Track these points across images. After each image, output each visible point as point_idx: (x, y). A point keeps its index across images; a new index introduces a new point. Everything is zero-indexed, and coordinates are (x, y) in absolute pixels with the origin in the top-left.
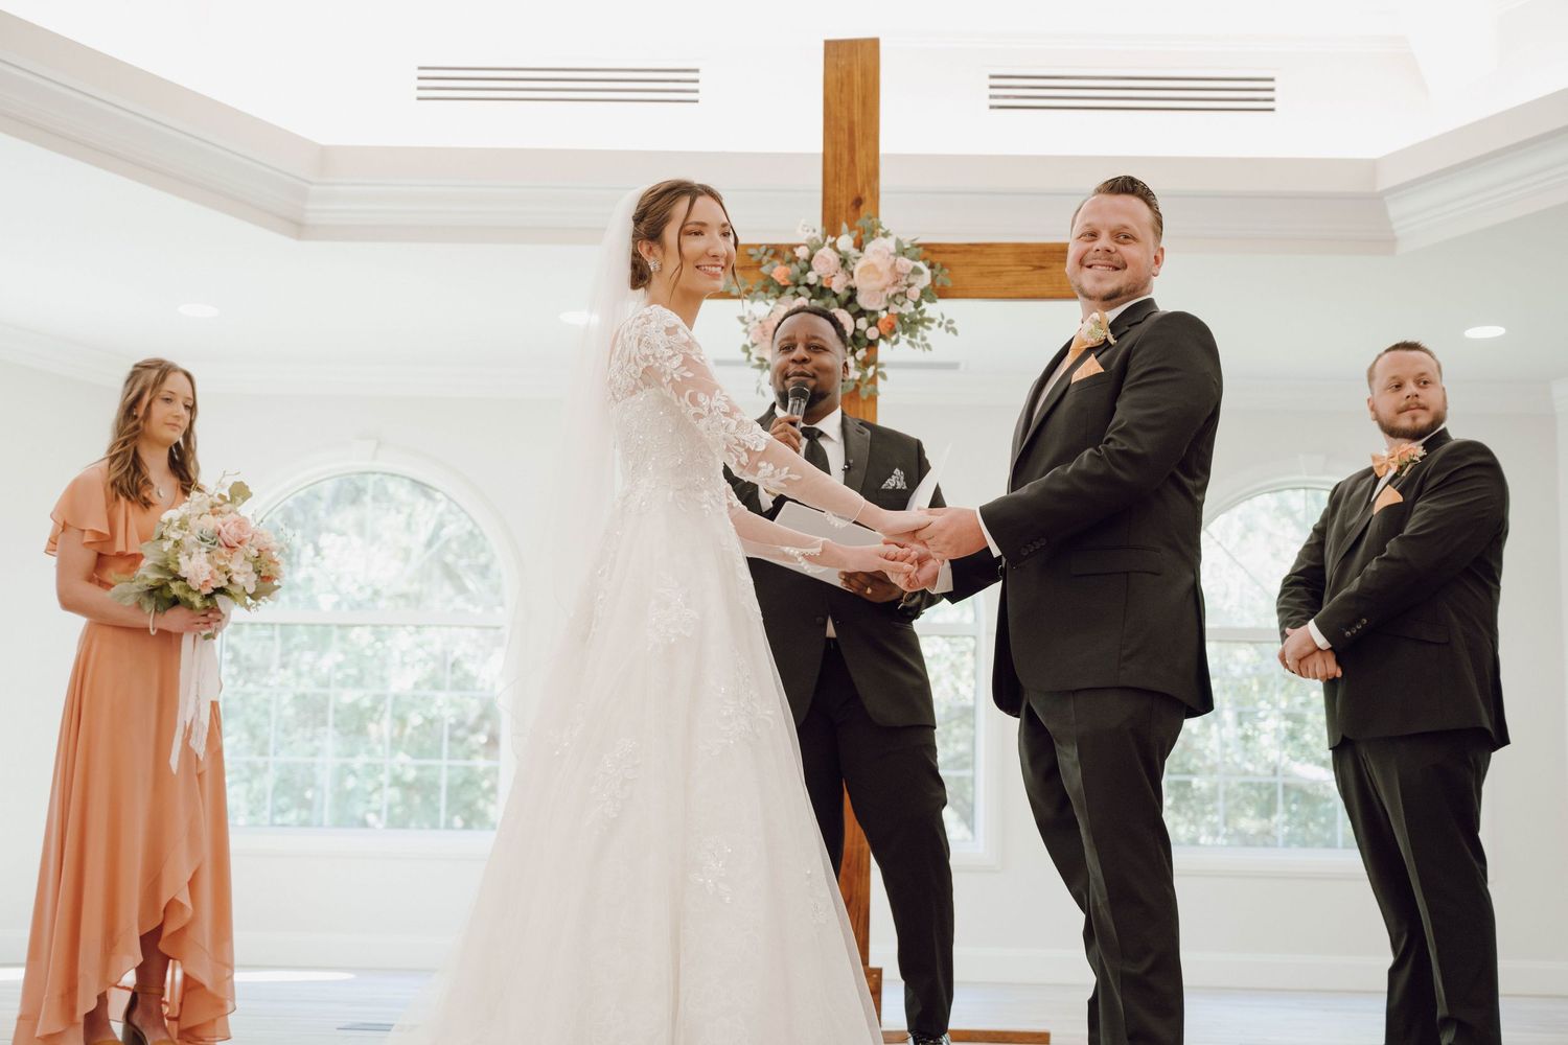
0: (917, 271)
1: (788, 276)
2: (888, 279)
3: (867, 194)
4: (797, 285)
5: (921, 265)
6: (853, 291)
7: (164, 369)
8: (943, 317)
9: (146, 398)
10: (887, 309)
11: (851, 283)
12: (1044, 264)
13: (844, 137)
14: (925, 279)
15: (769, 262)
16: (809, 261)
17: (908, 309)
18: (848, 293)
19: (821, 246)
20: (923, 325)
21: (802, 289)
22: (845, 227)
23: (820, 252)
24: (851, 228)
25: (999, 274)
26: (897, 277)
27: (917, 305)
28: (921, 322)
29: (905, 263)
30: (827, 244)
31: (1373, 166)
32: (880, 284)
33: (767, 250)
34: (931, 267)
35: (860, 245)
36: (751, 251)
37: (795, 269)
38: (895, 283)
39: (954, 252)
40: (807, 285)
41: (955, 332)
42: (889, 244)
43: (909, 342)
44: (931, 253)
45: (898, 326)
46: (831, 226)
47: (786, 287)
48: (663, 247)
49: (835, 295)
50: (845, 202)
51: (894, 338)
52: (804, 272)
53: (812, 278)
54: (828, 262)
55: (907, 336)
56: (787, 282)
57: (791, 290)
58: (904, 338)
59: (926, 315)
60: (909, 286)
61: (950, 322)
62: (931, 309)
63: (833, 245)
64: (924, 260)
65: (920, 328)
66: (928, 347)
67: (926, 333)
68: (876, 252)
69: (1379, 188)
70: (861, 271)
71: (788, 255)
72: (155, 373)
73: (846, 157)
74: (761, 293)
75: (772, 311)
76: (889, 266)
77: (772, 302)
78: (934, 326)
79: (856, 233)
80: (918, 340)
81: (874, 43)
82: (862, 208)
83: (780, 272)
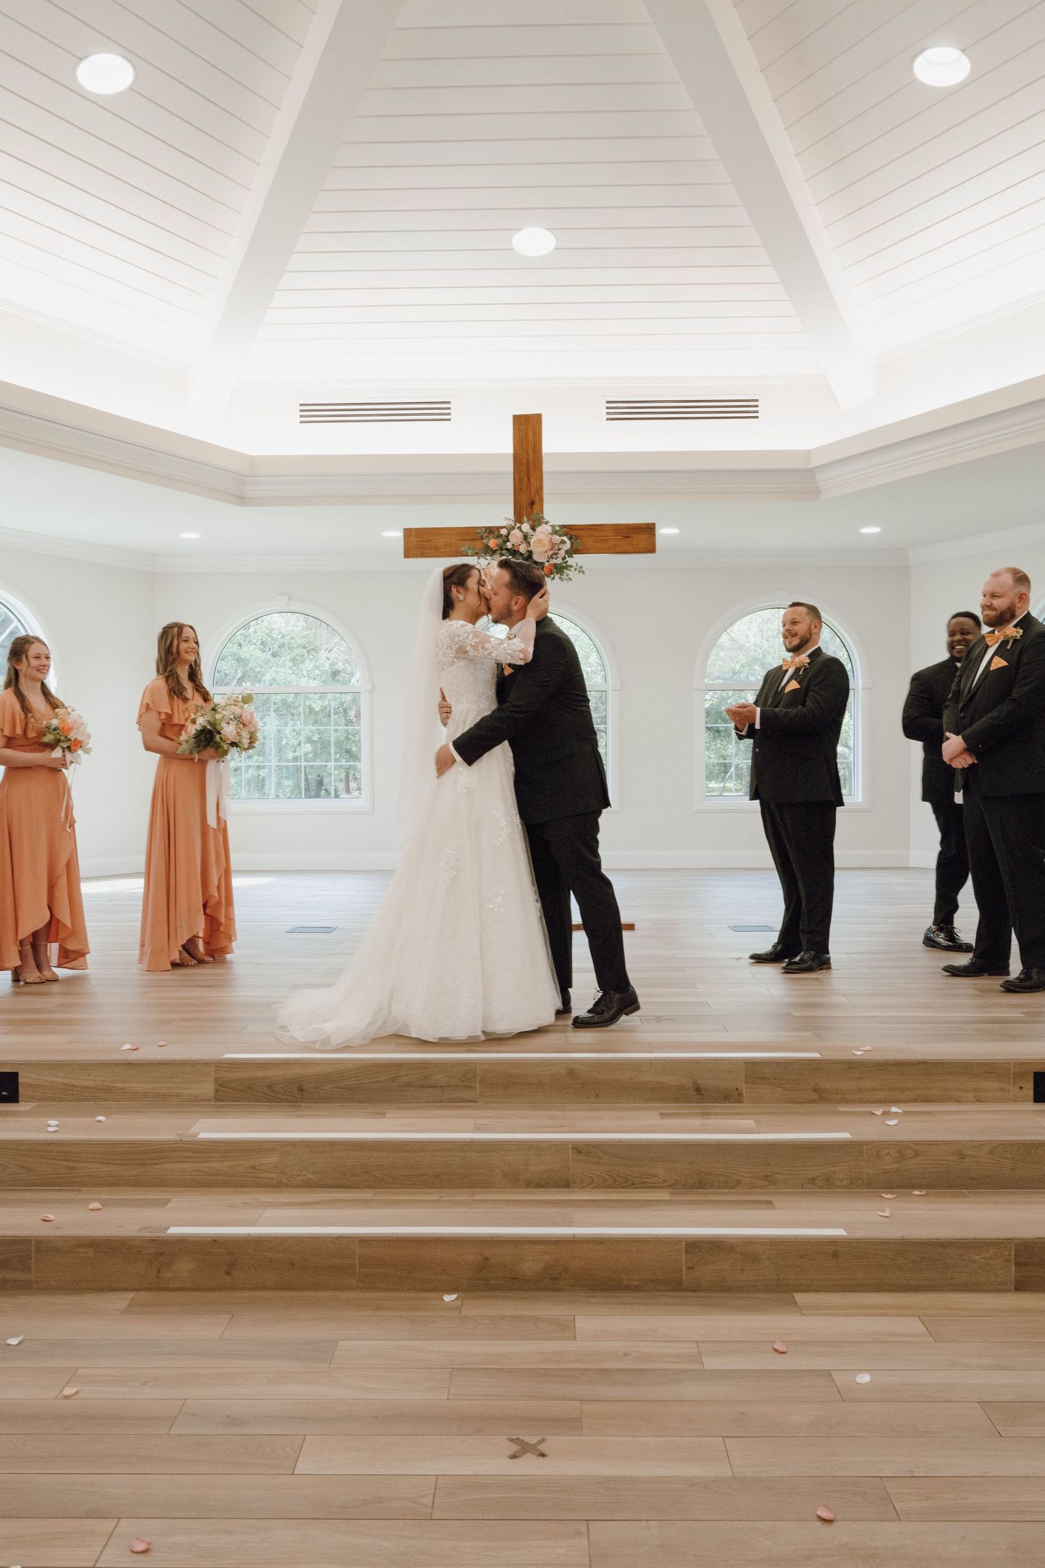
0: (563, 542)
1: (497, 545)
2: (548, 546)
3: (537, 499)
4: (502, 549)
5: (565, 538)
6: (530, 553)
7: (180, 627)
8: (577, 565)
9: (175, 642)
10: (548, 561)
11: (529, 549)
12: (628, 535)
13: (524, 468)
14: (568, 545)
15: (487, 537)
16: (507, 536)
17: (559, 561)
18: (528, 554)
19: (513, 528)
20: (567, 569)
21: (504, 552)
22: (525, 519)
23: (513, 532)
24: (529, 519)
25: (606, 540)
26: (553, 545)
27: (564, 558)
28: (566, 567)
29: (557, 539)
30: (516, 527)
31: (808, 454)
32: (544, 549)
33: (486, 530)
34: (570, 538)
35: (533, 528)
36: (478, 531)
37: (500, 541)
38: (552, 549)
39: (583, 529)
40: (507, 549)
41: (583, 573)
42: (548, 528)
43: (560, 578)
44: (569, 531)
45: (554, 570)
46: (519, 518)
47: (496, 550)
48: (466, 589)
49: (522, 554)
50: (525, 504)
51: (552, 576)
52: (505, 542)
53: (509, 545)
54: (517, 537)
55: (559, 575)
56: (496, 548)
57: (499, 552)
58: (557, 577)
59: (568, 564)
60: (559, 549)
61: (581, 567)
62: (570, 561)
63: (519, 528)
64: (566, 535)
65: (565, 571)
66: (570, 579)
67: (569, 572)
68: (541, 532)
69: (811, 466)
70: (534, 542)
71: (496, 533)
72: (176, 630)
73: (525, 478)
74: (483, 554)
75: (489, 564)
76: (548, 540)
77: (489, 558)
78: (573, 569)
79: (531, 522)
80: (565, 576)
81: (539, 417)
82: (534, 506)
83: (492, 543)
